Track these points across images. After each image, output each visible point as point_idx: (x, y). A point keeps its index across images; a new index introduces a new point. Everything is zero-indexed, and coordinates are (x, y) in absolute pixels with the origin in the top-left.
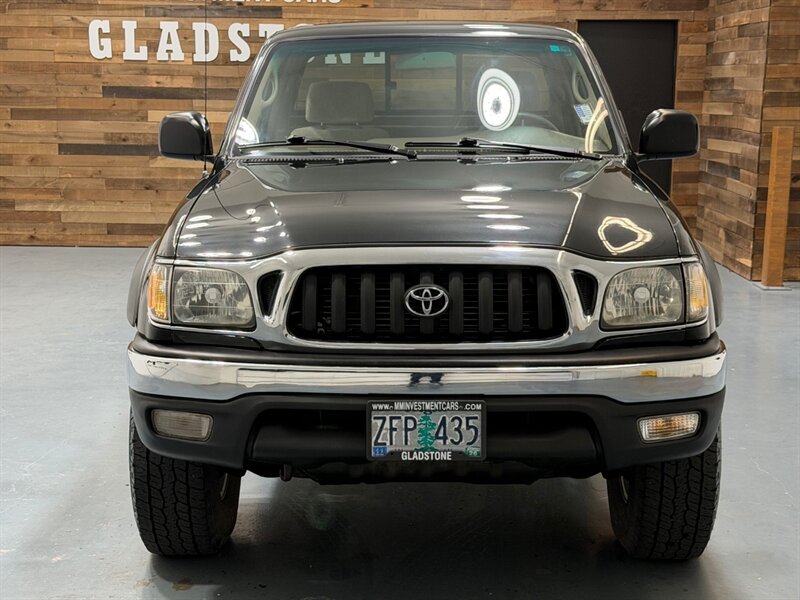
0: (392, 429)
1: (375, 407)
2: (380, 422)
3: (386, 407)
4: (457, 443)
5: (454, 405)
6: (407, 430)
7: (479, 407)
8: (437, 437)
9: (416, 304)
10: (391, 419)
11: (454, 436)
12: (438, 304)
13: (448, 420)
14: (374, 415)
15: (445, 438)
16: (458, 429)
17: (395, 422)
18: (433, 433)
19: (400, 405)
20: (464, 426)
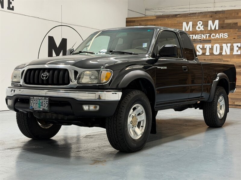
0: (34, 103)
1: (31, 98)
2: (32, 101)
3: (33, 98)
4: (44, 107)
5: (44, 98)
6: (36, 103)
7: (48, 99)
8: (41, 105)
9: (43, 76)
10: (34, 101)
11: (44, 105)
12: (46, 76)
13: (43, 102)
14: (31, 100)
15: (42, 106)
16: (44, 104)
17: (35, 101)
18: (40, 104)
19: (35, 98)
20: (46, 103)
